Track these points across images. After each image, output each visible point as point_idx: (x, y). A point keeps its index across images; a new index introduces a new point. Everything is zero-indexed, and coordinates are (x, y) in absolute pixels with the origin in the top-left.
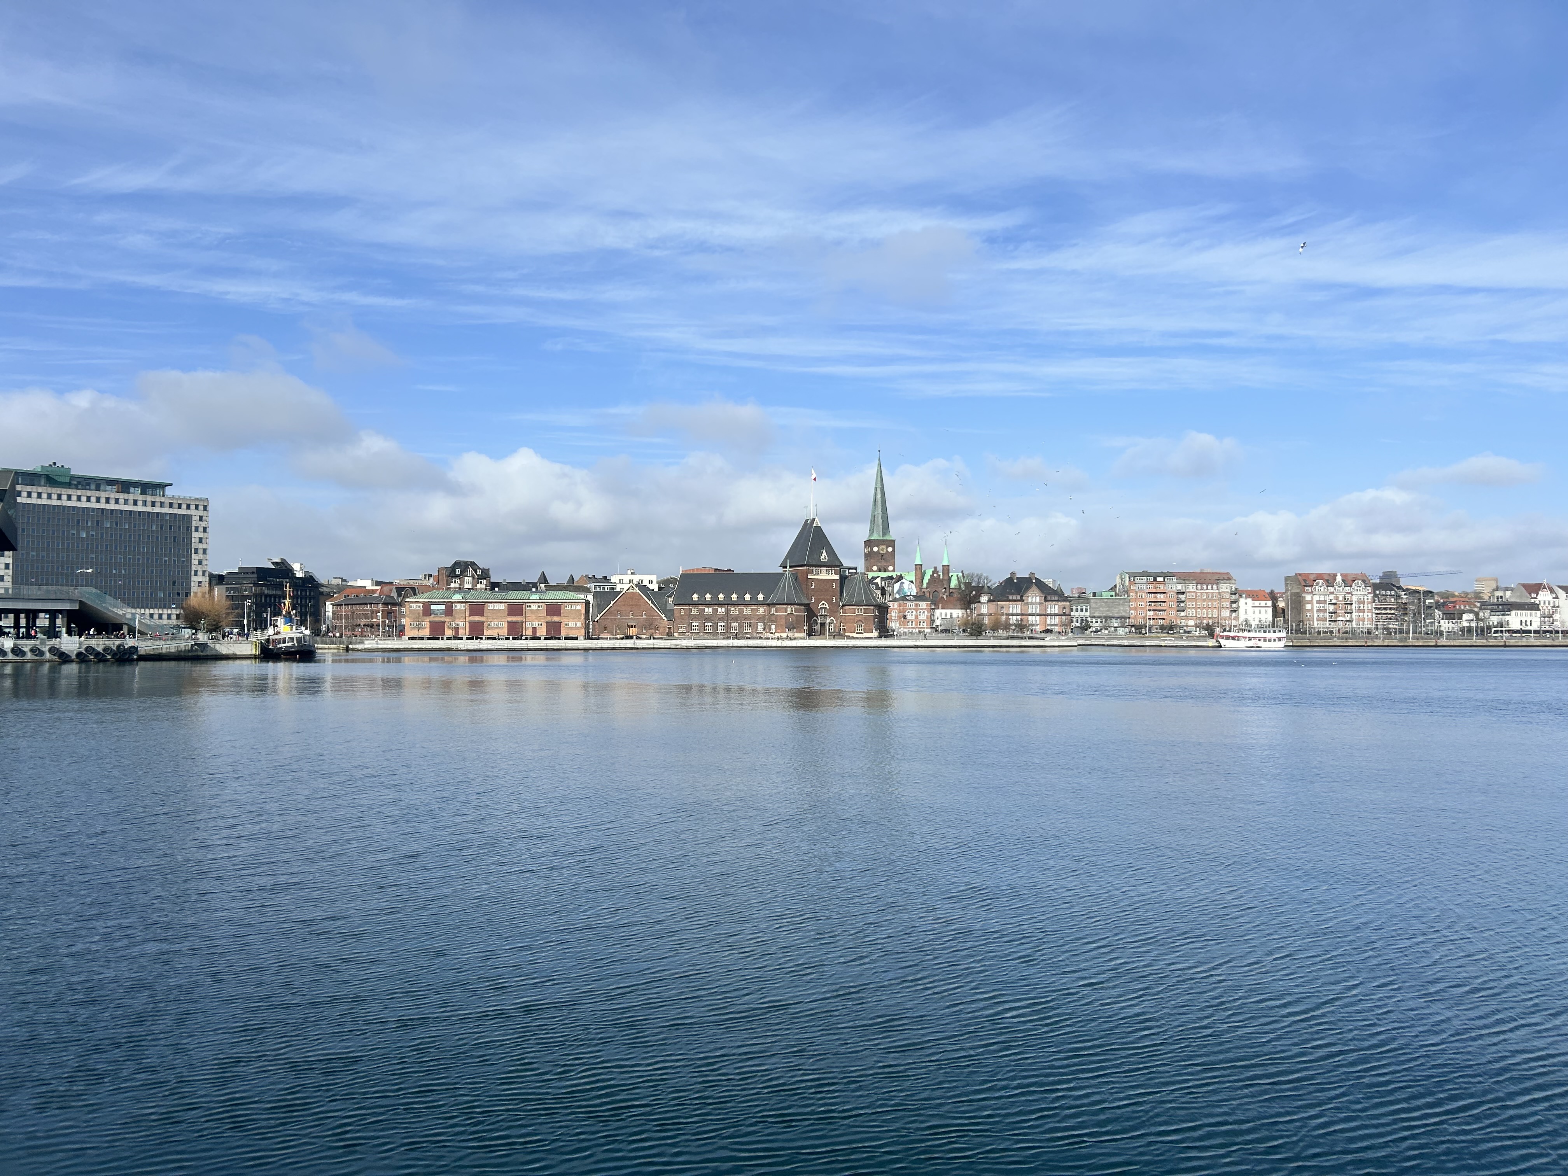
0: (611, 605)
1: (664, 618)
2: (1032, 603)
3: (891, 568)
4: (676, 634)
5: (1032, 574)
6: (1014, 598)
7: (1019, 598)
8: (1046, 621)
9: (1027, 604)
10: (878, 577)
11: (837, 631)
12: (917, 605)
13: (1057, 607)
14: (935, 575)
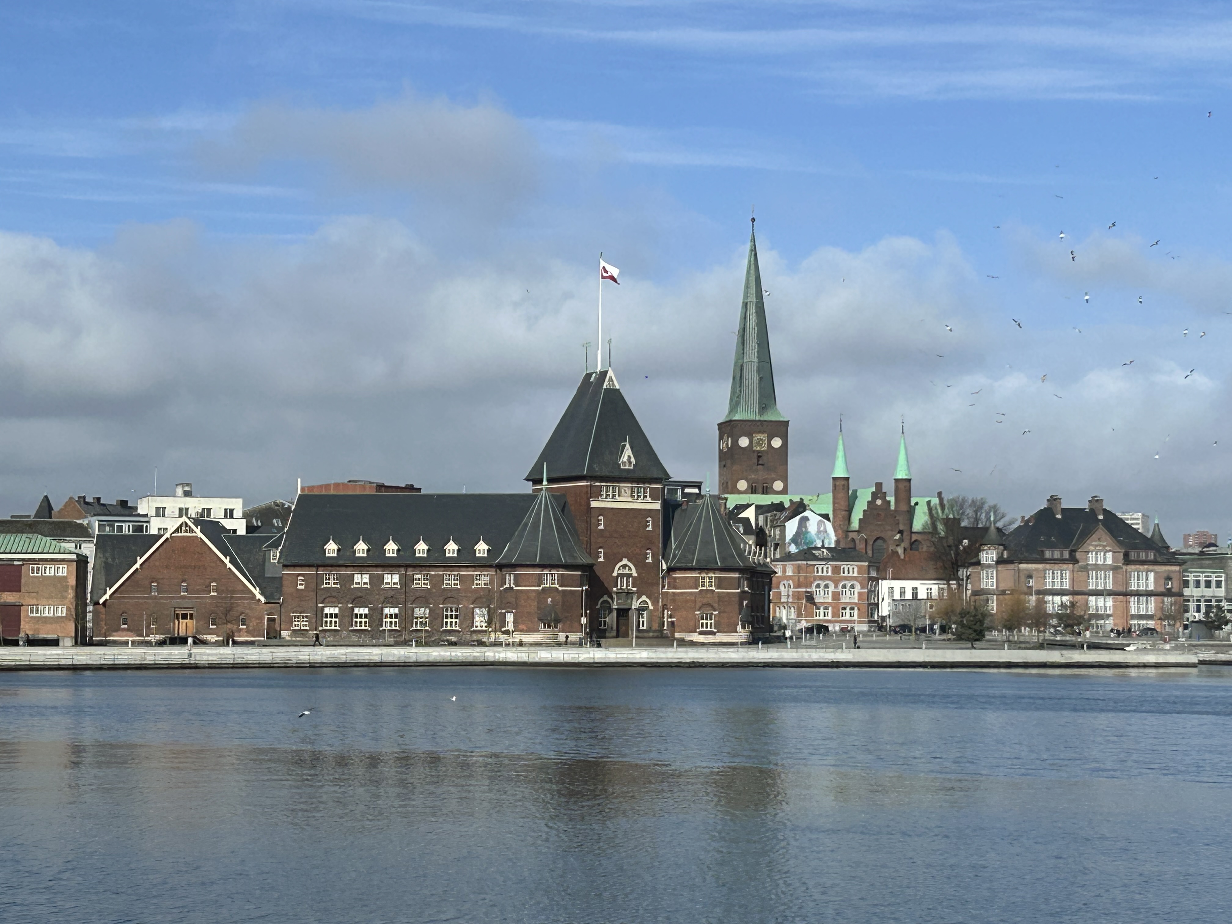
0: (137, 566)
1: (259, 596)
2: (1097, 567)
3: (778, 485)
4: (284, 633)
5: (1095, 501)
6: (1057, 555)
7: (1066, 555)
8: (1127, 608)
9: (1086, 569)
10: (749, 506)
11: (655, 626)
12: (836, 570)
13: (1152, 576)
14: (879, 502)
